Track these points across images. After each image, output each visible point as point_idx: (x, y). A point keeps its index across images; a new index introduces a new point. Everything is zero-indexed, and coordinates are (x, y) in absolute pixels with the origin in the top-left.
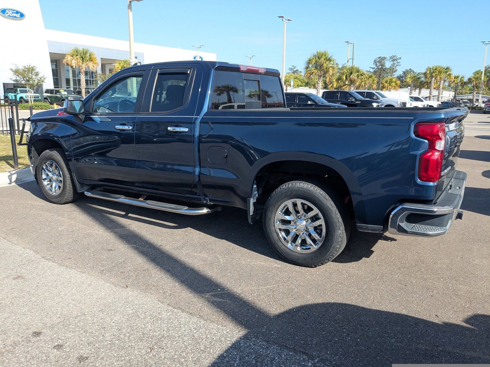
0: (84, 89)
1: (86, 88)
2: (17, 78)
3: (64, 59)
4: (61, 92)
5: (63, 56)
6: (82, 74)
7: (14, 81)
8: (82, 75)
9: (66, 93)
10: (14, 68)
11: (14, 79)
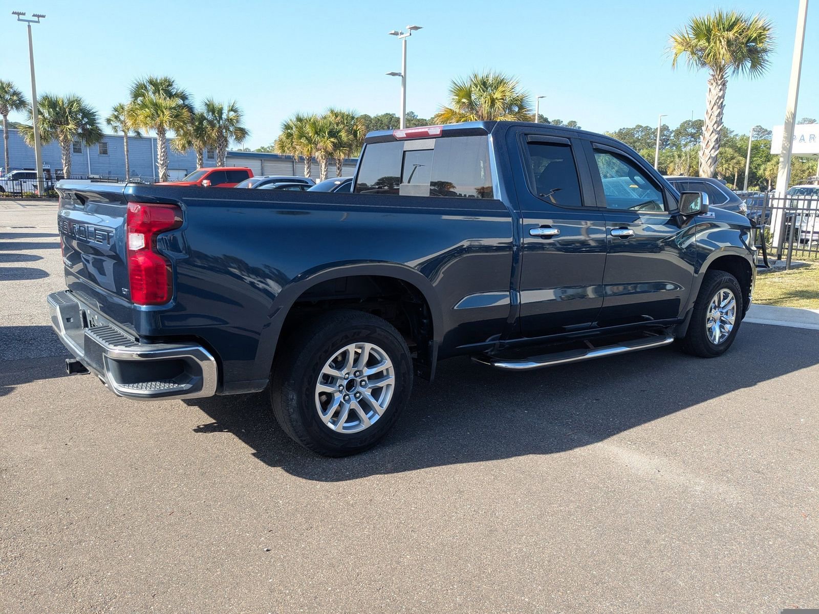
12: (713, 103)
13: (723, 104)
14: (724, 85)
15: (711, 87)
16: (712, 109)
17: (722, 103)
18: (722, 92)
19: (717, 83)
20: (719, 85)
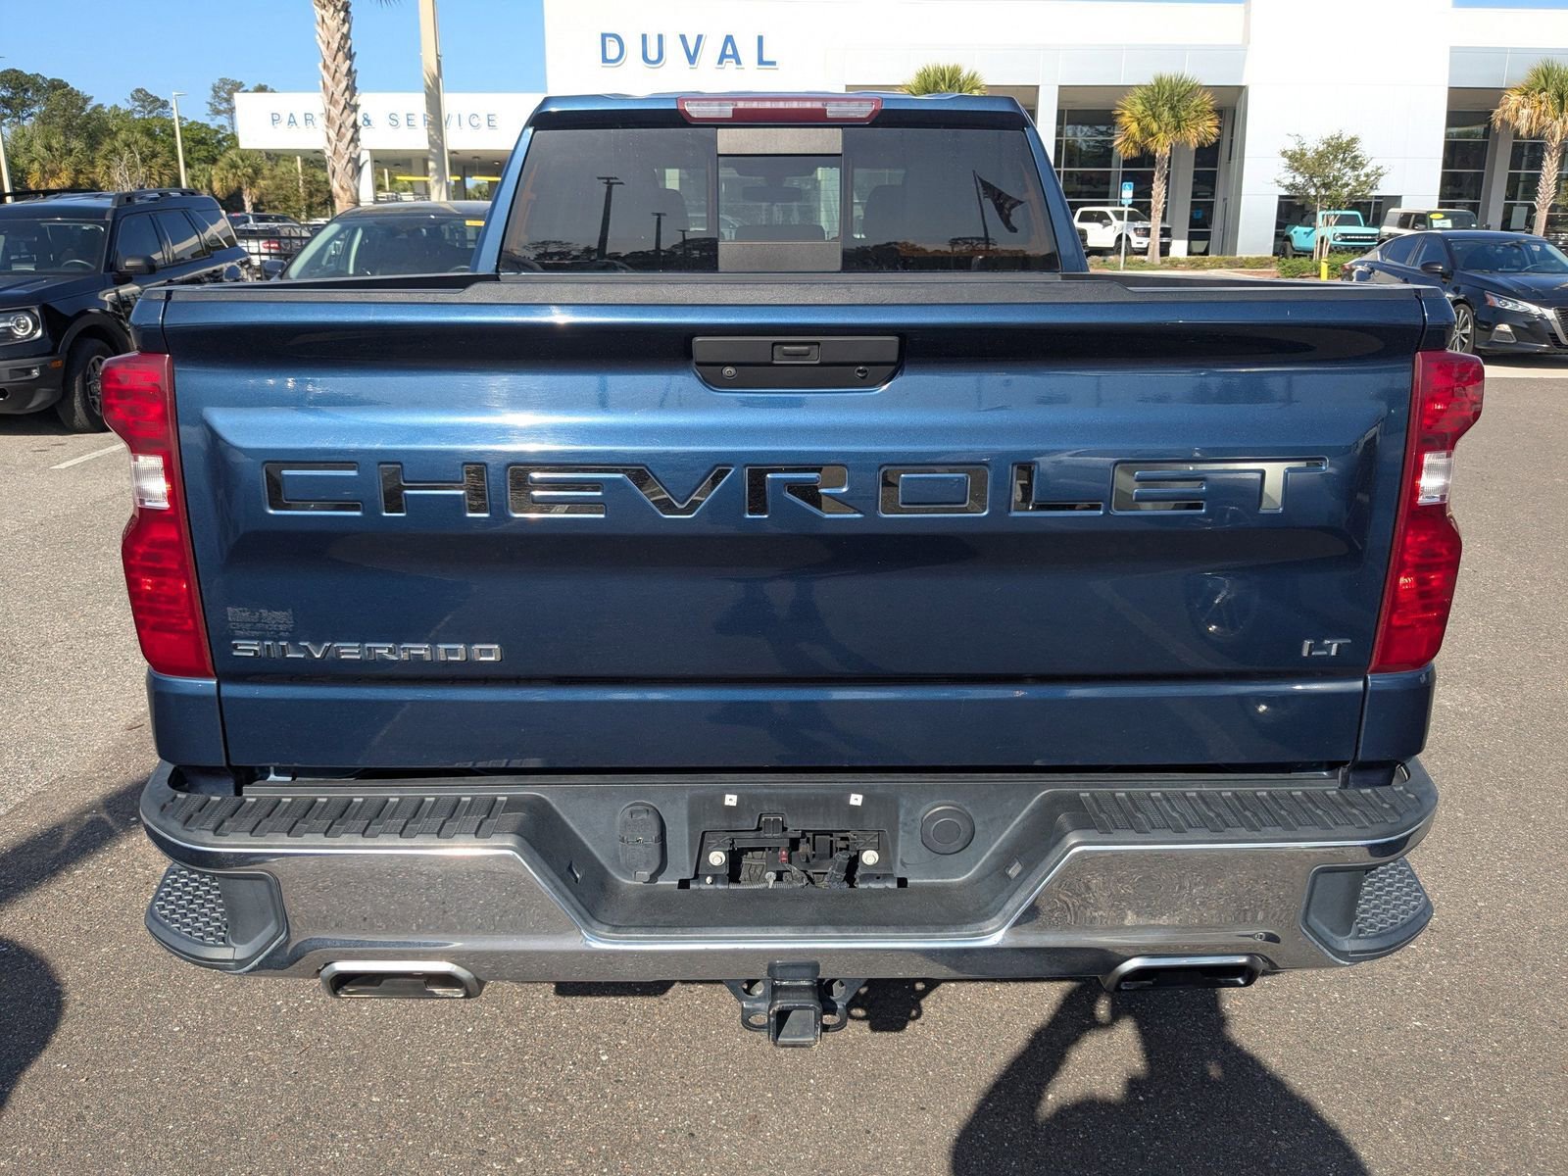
0: (1546, 210)
1: (1553, 205)
2: (1294, 177)
3: (1498, 108)
4: (1431, 219)
5: (1496, 95)
6: (1550, 154)
7: (1287, 188)
8: (1548, 159)
9: (1448, 223)
10: (1292, 146)
11: (1288, 181)
12: (335, 46)
13: (353, 52)
14: (347, 11)
15: (323, 12)
16: (334, 60)
17: (350, 49)
18: (347, 25)
19: (335, 6)
20: (339, 11)
